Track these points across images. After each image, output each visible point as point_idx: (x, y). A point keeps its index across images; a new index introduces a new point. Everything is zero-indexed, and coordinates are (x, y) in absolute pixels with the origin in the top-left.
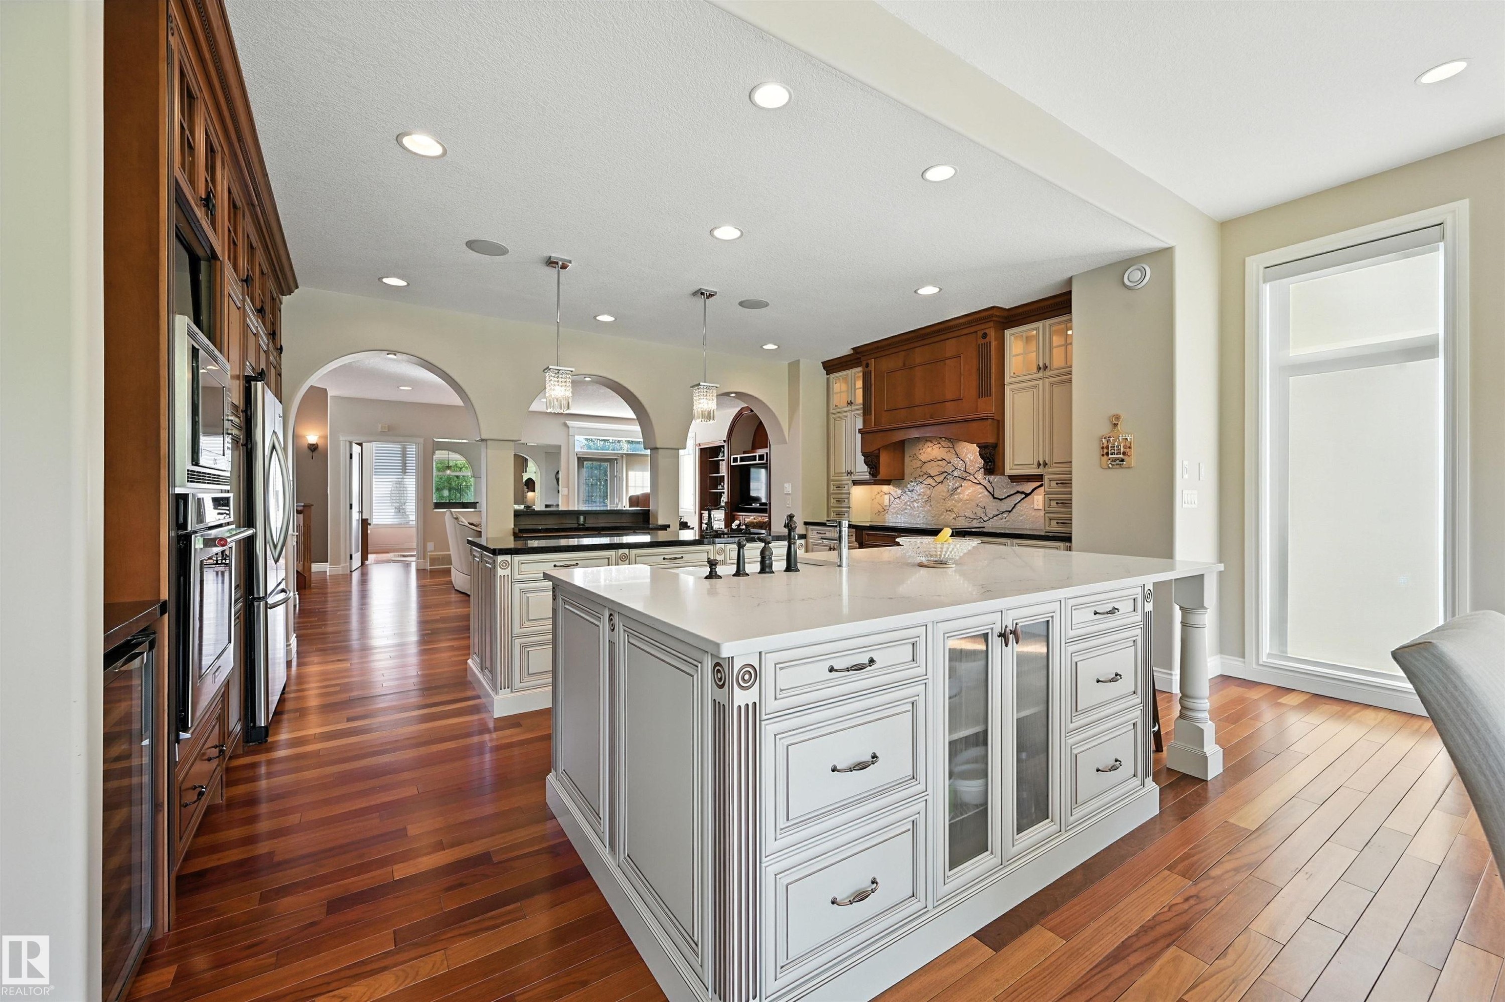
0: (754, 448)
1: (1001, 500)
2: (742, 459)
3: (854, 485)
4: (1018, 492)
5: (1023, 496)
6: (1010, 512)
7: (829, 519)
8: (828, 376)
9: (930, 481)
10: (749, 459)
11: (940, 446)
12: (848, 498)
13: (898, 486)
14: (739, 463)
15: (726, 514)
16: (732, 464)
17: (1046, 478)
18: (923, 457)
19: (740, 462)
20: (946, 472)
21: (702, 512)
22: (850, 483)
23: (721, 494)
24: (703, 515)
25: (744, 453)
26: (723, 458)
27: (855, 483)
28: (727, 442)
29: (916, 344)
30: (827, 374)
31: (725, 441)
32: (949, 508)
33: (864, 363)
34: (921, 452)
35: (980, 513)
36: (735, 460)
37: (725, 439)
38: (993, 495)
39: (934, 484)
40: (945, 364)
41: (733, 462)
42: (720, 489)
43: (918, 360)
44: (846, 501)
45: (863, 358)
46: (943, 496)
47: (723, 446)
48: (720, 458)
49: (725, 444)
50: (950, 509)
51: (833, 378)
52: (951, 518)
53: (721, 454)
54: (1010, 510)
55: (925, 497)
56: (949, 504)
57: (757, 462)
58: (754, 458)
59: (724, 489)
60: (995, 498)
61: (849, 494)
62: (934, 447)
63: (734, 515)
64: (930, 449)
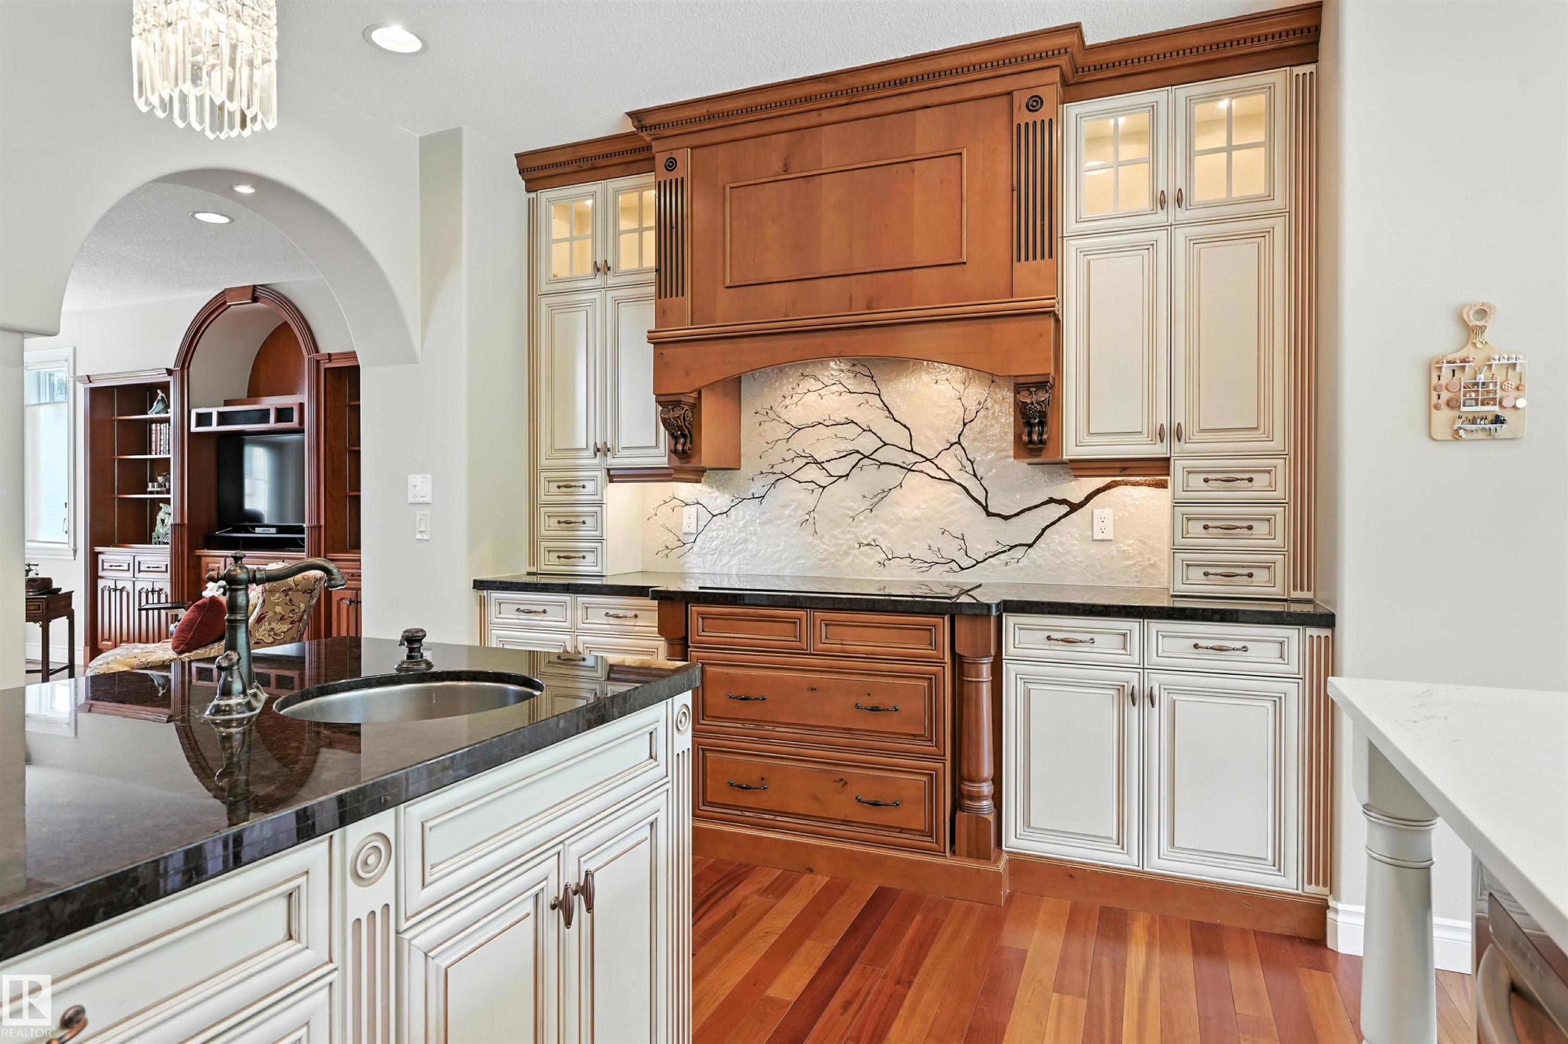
0: (254, 393)
1: (1006, 518)
2: (224, 418)
3: (611, 481)
4: (1051, 500)
5: (1066, 509)
6: (1030, 546)
7: (534, 570)
8: (533, 195)
9: (813, 472)
10: (247, 417)
11: (841, 388)
12: (598, 517)
13: (722, 486)
14: (214, 427)
15: (176, 556)
16: (194, 429)
17: (1177, 467)
18: (796, 413)
19: (219, 424)
20: (858, 452)
21: (98, 549)
22: (601, 475)
23: (155, 505)
24: (101, 557)
25: (227, 403)
26: (163, 415)
27: (613, 476)
28: (178, 375)
29: (827, 116)
30: (528, 190)
31: (170, 372)
32: (867, 537)
33: (661, 160)
34: (787, 401)
35: (951, 549)
36: (204, 419)
37: (172, 367)
38: (985, 508)
39: (825, 481)
40: (913, 171)
41: (198, 425)
42: (152, 493)
43: (831, 157)
44: (590, 521)
45: (656, 146)
46: (849, 509)
47: (165, 387)
48: (151, 415)
49: (170, 379)
50: (869, 540)
51: (549, 201)
52: (873, 562)
53: (157, 406)
54: (1031, 542)
55: (800, 512)
56: (867, 529)
57: (272, 424)
58: (263, 416)
59: (168, 492)
60: (989, 514)
61: (600, 504)
62: (823, 392)
63: (200, 557)
64: (811, 397)
